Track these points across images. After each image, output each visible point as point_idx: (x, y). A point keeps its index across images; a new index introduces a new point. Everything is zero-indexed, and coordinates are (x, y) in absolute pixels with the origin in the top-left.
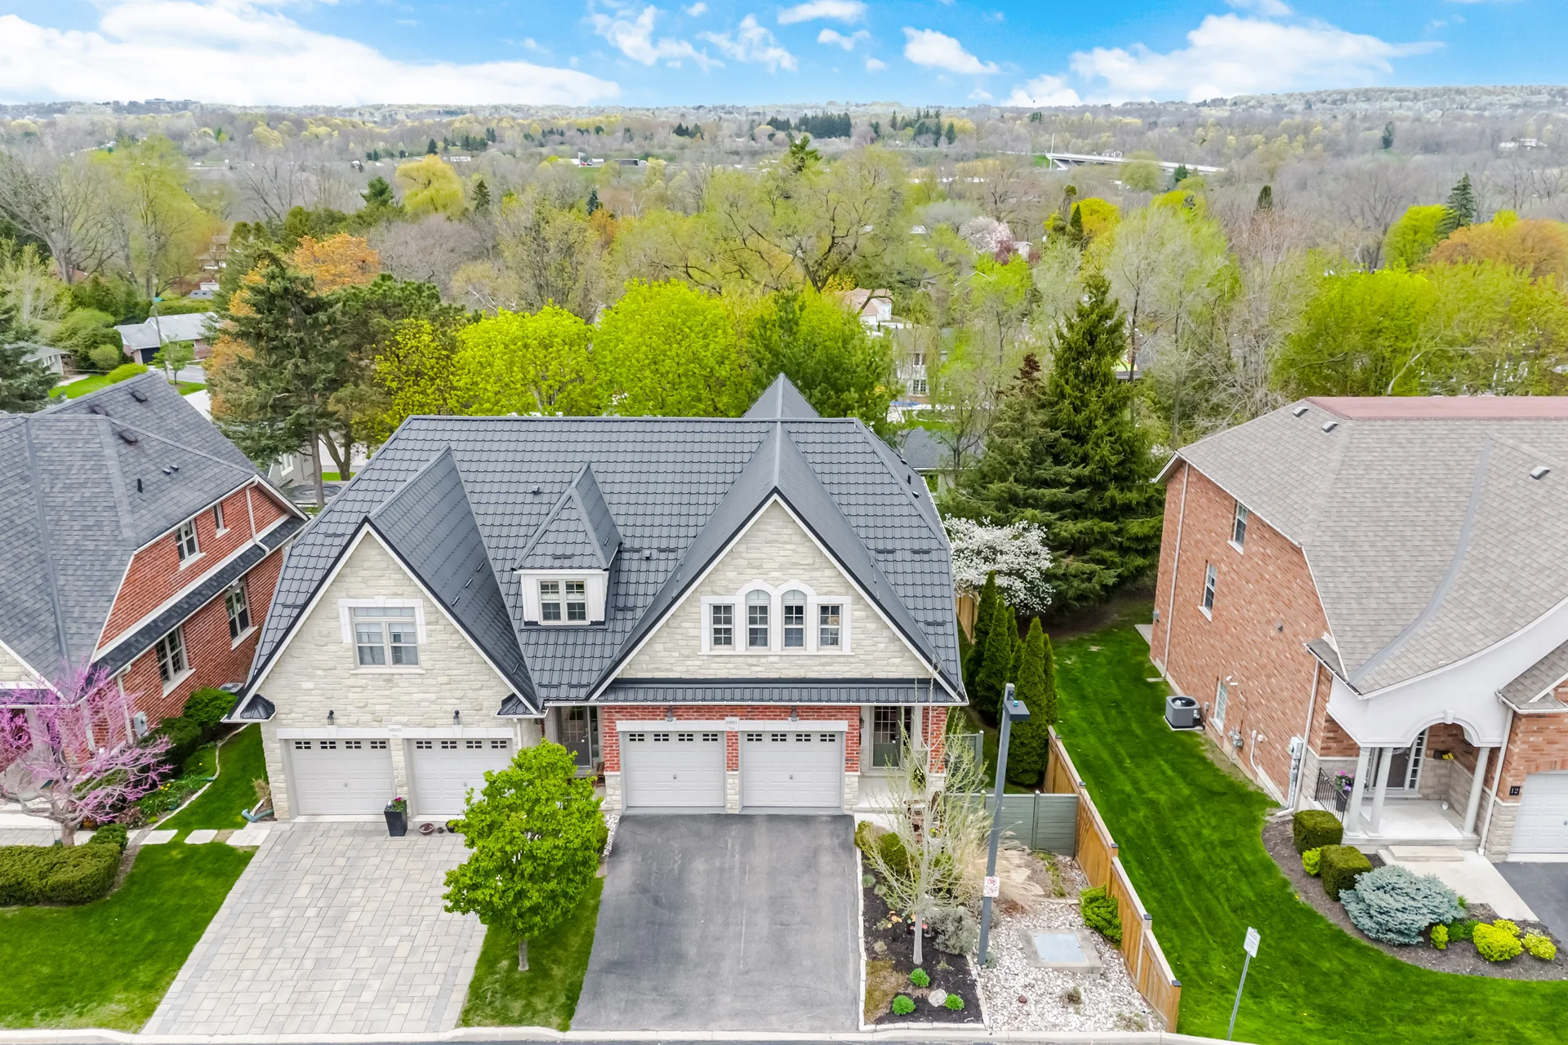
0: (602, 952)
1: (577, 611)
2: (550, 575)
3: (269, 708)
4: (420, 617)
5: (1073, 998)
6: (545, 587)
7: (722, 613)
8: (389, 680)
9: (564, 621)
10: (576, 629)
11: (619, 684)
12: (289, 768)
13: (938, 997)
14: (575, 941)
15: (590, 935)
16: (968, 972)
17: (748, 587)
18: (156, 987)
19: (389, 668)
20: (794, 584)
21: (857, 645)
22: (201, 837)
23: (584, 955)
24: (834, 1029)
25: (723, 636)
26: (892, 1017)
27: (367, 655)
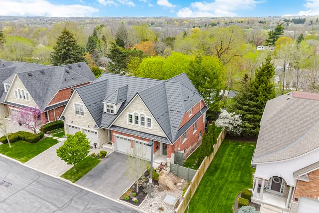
0: (90, 173)
1: (112, 111)
2: (109, 104)
3: (64, 118)
4: (84, 107)
5: (161, 209)
6: (108, 106)
7: (131, 116)
8: (80, 117)
9: (110, 113)
10: (112, 115)
11: (113, 126)
12: (68, 129)
13: (135, 199)
14: (87, 169)
15: (91, 169)
16: (145, 197)
17: (135, 112)
18: (30, 158)
19: (80, 115)
20: (142, 113)
21: (153, 127)
22: (55, 138)
23: (87, 172)
24: (113, 198)
25: (131, 121)
26: (124, 200)
27: (77, 112)
